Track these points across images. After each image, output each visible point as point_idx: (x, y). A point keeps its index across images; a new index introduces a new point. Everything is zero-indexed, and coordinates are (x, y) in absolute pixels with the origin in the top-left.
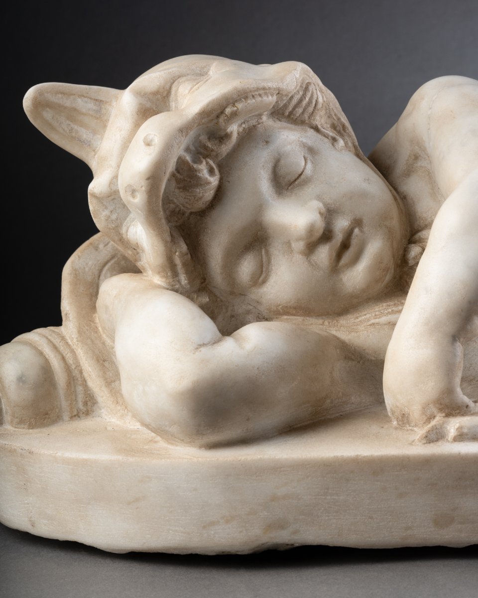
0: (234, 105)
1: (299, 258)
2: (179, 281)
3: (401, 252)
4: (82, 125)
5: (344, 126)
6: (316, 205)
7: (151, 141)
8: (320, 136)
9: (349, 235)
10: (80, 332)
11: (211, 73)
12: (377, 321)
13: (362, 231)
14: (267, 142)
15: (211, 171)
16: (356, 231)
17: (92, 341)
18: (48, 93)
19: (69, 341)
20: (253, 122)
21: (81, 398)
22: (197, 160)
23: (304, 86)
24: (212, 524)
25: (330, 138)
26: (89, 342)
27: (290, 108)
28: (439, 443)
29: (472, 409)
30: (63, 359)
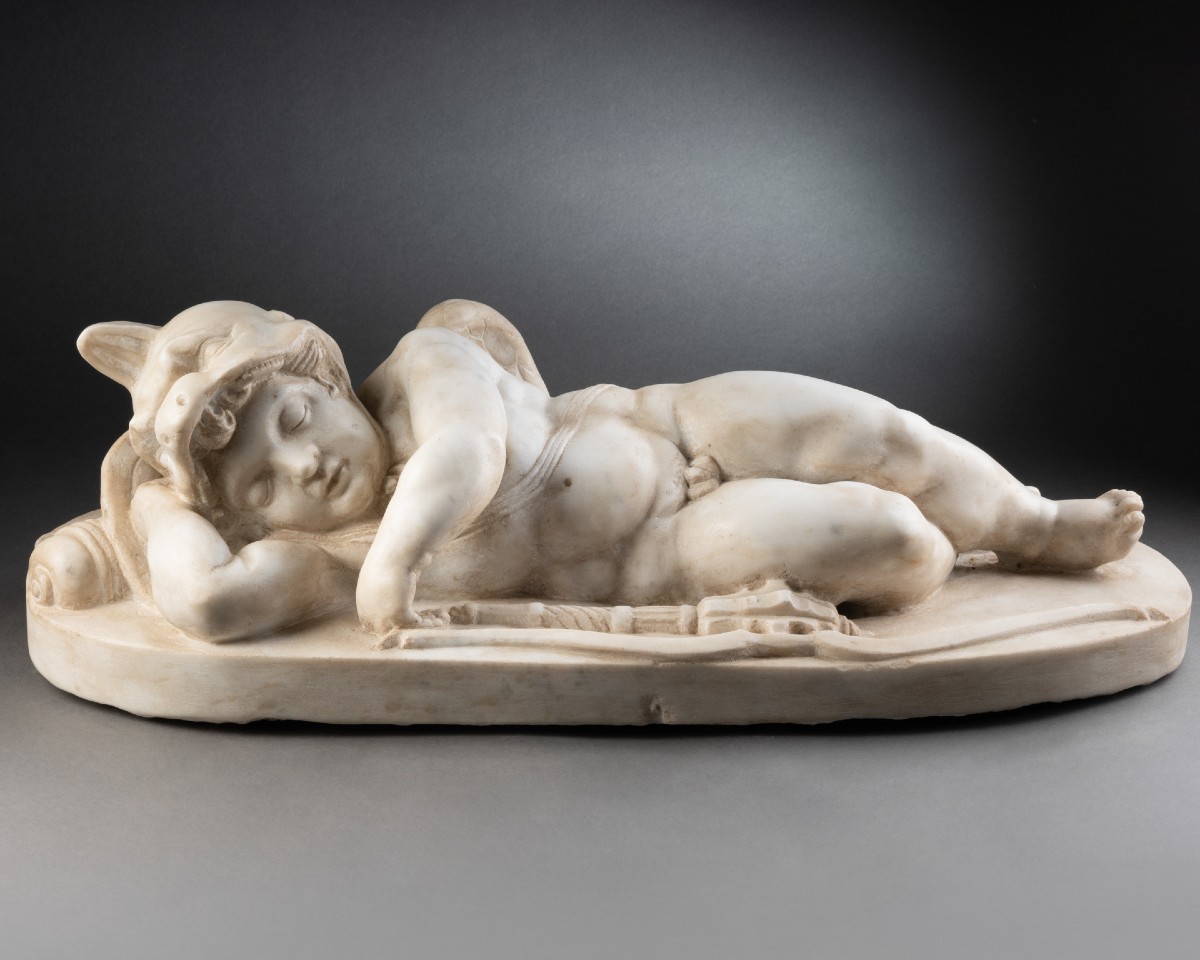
0: (250, 372)
1: (297, 488)
2: (200, 500)
3: (380, 482)
4: (125, 359)
5: (340, 372)
6: (313, 449)
7: (183, 400)
8: (319, 385)
9: (337, 473)
10: (117, 530)
11: (233, 334)
12: (357, 539)
13: (348, 469)
14: (275, 397)
15: (229, 420)
16: (344, 469)
17: (127, 537)
18: (97, 335)
19: (108, 537)
20: (265, 378)
21: (117, 584)
22: (218, 412)
23: (308, 346)
24: (219, 701)
25: (327, 386)
26: (124, 538)
27: (295, 365)
29: (420, 623)
30: (104, 553)
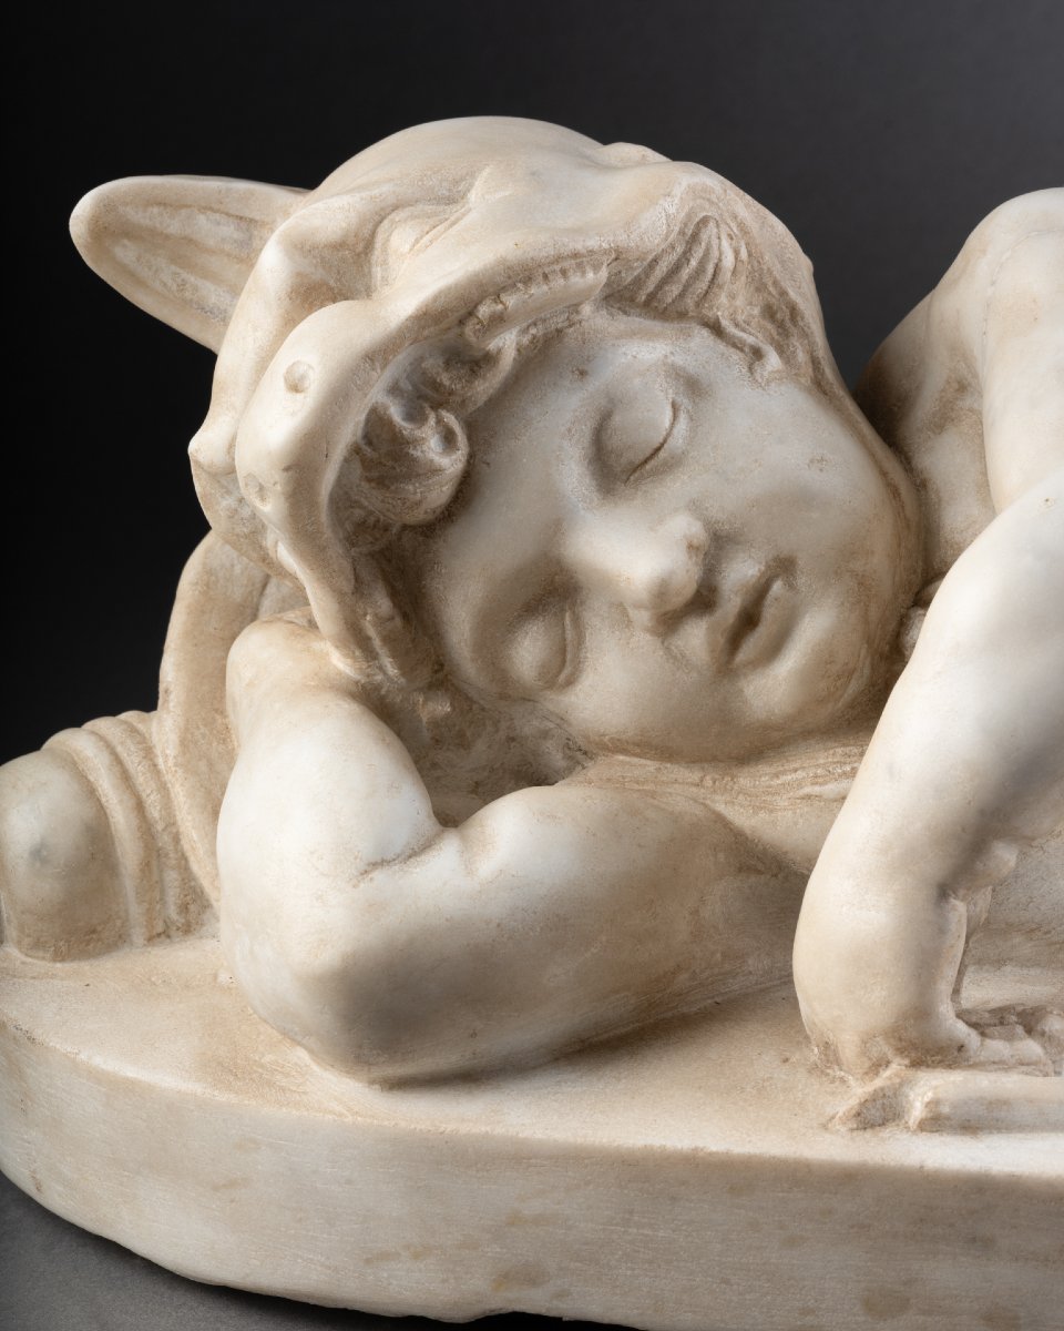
0: (497, 299)
1: (644, 640)
2: (381, 668)
3: (892, 626)
4: (207, 275)
5: (794, 311)
6: (684, 526)
7: (303, 378)
8: (721, 347)
9: (759, 594)
11: (473, 196)
12: (817, 789)
13: (791, 586)
14: (583, 373)
15: (448, 439)
16: (777, 587)
18: (126, 204)
19: (160, 761)
20: (560, 322)
21: (173, 895)
22: (415, 416)
23: (689, 232)
24: (385, 1256)
25: (747, 350)
27: (651, 286)
28: (886, 1133)
29: (972, 1053)
